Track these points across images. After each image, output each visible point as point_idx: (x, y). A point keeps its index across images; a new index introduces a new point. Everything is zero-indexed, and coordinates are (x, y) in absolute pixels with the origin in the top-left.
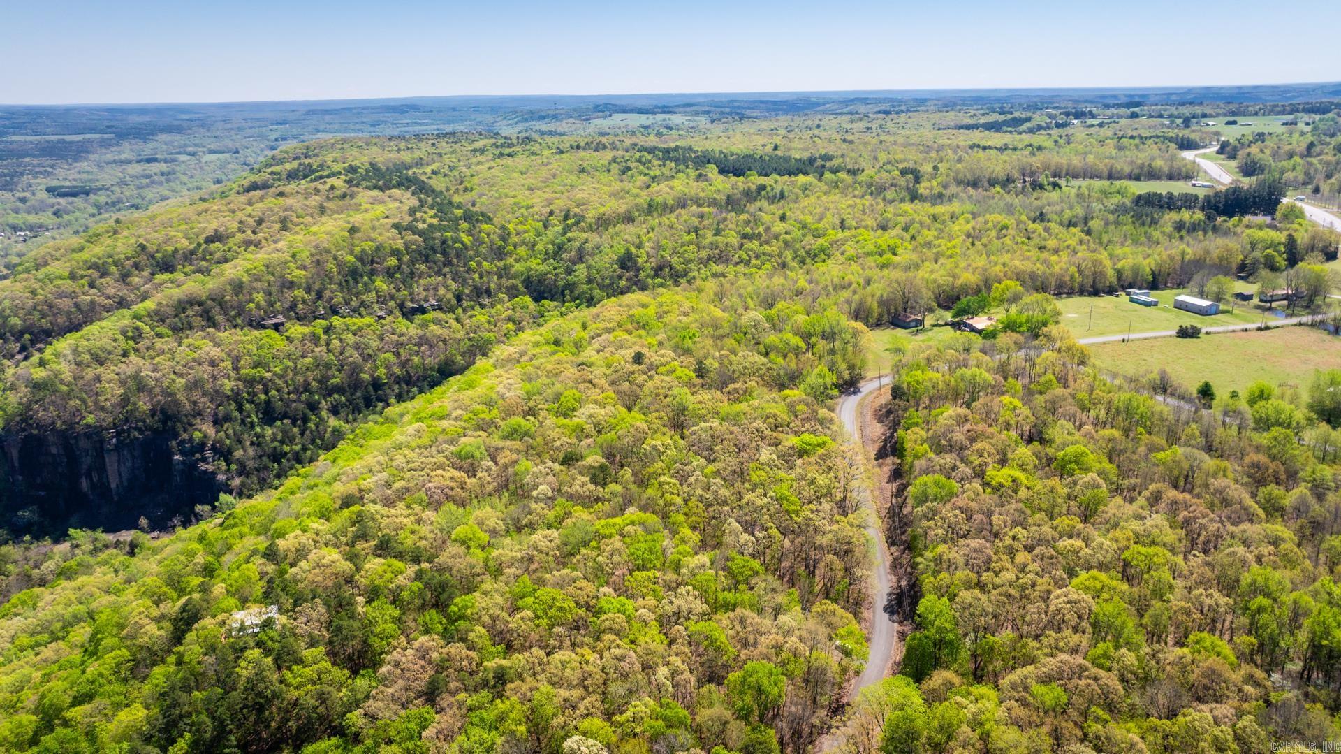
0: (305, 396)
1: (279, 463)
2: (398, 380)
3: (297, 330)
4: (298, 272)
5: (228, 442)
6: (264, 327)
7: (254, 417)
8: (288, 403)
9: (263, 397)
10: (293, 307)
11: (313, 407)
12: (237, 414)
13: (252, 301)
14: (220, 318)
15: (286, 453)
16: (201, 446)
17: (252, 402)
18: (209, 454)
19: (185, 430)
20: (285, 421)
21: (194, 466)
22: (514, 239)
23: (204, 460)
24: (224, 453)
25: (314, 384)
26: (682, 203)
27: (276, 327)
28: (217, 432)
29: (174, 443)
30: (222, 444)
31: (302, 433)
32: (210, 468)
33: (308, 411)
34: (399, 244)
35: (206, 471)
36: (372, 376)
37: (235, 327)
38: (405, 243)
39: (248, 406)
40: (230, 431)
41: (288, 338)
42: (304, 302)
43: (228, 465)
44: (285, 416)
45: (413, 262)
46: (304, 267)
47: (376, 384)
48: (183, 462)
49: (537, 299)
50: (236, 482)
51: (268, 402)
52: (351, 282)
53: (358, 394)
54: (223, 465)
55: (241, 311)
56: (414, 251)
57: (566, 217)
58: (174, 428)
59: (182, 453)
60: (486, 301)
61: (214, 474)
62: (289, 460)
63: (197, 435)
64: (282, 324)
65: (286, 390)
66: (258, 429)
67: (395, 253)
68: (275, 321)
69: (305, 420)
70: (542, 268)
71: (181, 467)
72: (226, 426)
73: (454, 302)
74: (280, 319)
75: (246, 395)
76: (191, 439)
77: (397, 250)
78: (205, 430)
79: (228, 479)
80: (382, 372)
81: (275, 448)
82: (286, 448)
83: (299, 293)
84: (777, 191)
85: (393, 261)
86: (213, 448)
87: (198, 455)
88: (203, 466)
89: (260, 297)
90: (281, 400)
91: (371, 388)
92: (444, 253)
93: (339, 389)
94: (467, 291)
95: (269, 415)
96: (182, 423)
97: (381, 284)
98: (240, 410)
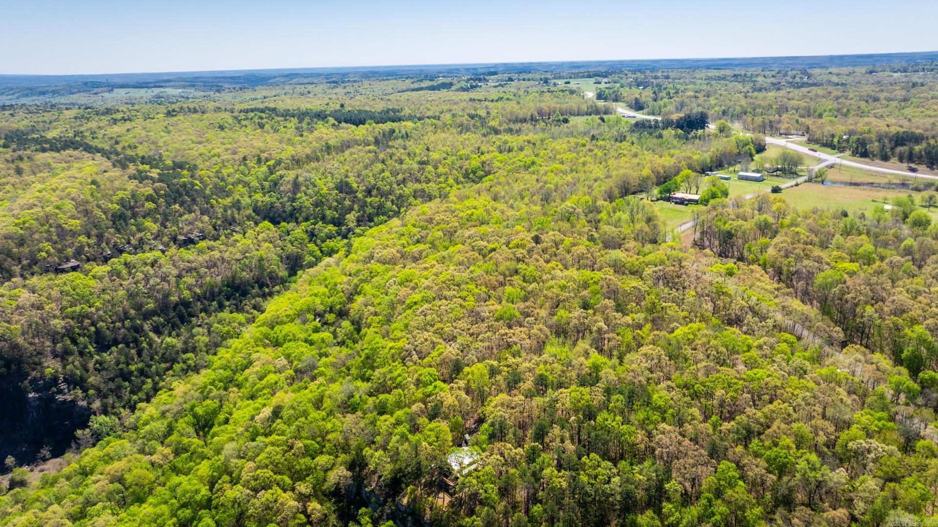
0: (127, 323)
1: (130, 381)
2: (198, 298)
3: (101, 270)
4: (73, 222)
5: (78, 372)
6: (63, 271)
7: (90, 347)
8: (114, 330)
9: (93, 329)
10: (78, 253)
11: (138, 330)
12: (75, 348)
13: (40, 250)
14: (17, 269)
15: (132, 372)
16: (55, 380)
17: (84, 335)
18: (63, 386)
19: (33, 370)
20: (120, 346)
21: (52, 399)
22: (231, 180)
23: (60, 392)
24: (78, 382)
25: (132, 312)
26: (345, 146)
27: (74, 269)
28: (64, 367)
29: (26, 382)
30: (73, 375)
31: (139, 354)
32: (69, 398)
33: (136, 335)
34: (149, 191)
35: (65, 401)
36: (179, 297)
37: (33, 274)
38: (154, 189)
39: (81, 338)
40: (77, 363)
41: (94, 277)
42: (89, 246)
43: (85, 391)
44: (116, 343)
45: (169, 204)
46: (73, 217)
47: (186, 304)
48: (40, 398)
49: (275, 222)
50: (97, 404)
51: (98, 332)
52: (124, 224)
53: (172, 314)
54: (79, 392)
55: (34, 262)
56: (165, 195)
57: (259, 161)
58: (20, 369)
59: (36, 391)
60: (238, 229)
61: (73, 402)
62: (136, 377)
63: (49, 371)
64: (78, 266)
65: (110, 320)
66: (97, 357)
67: (149, 198)
68: (70, 265)
69: (136, 341)
70: (267, 199)
71: (37, 403)
72: (70, 359)
73: (213, 232)
74: (73, 263)
75: (77, 330)
76: (42, 377)
77: (151, 195)
78: (51, 367)
79: (89, 403)
80: (186, 294)
81: (121, 369)
82: (133, 368)
83: (83, 239)
84: (403, 132)
85: (150, 205)
86: (66, 380)
87: (54, 389)
88: (60, 398)
89: (47, 246)
90: (108, 329)
91: (182, 308)
92: (187, 194)
93: (153, 313)
94: (219, 222)
95: (103, 344)
96: (28, 364)
97: (148, 223)
98: (74, 342)
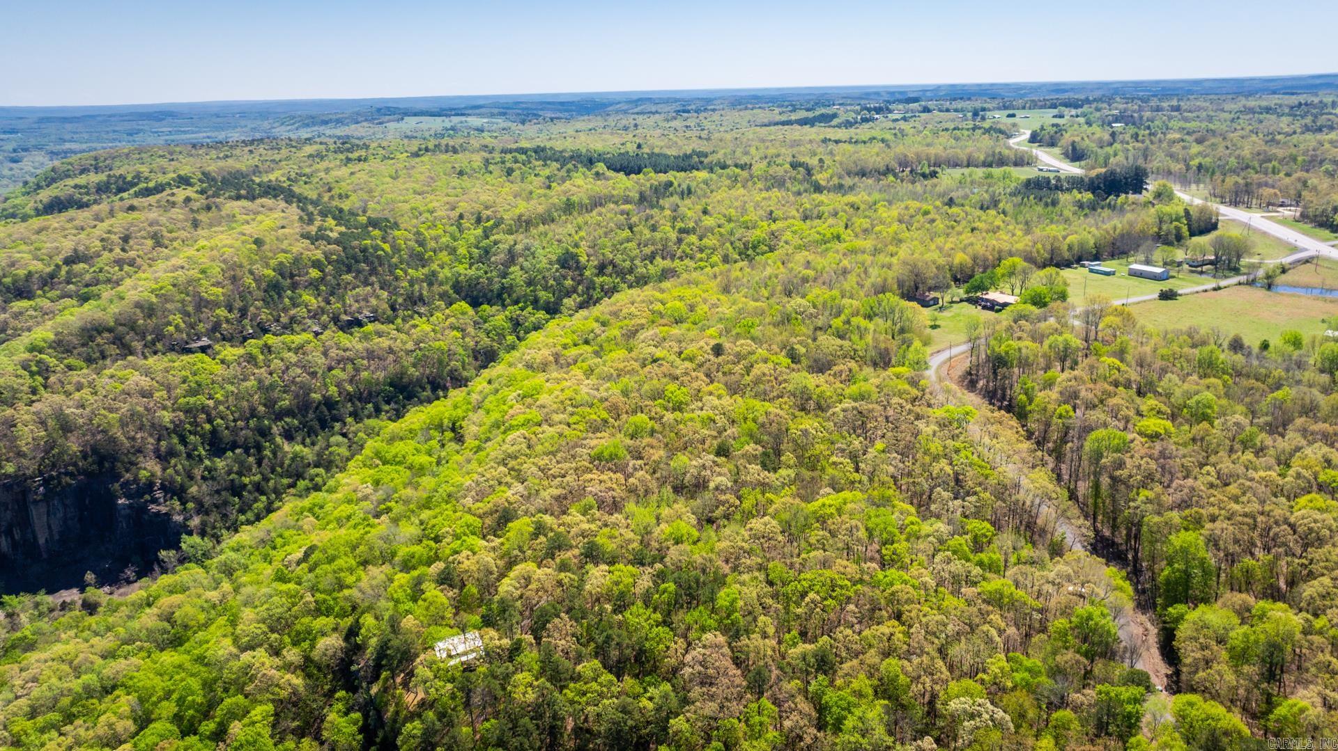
0: (252, 423)
1: (240, 497)
2: (350, 398)
3: (230, 352)
4: (215, 290)
5: (179, 479)
6: (190, 351)
7: (201, 449)
8: (235, 431)
9: (208, 427)
10: (216, 327)
11: (264, 433)
12: (182, 448)
13: (169, 324)
14: (138, 345)
15: (245, 485)
16: (150, 486)
17: (195, 434)
18: (159, 494)
19: (127, 471)
20: (238, 451)
21: (143, 509)
22: (433, 244)
23: (154, 501)
24: (178, 492)
25: (261, 409)
26: (597, 202)
27: (203, 350)
28: (164, 470)
29: (117, 486)
30: (172, 482)
31: (259, 463)
32: (163, 509)
33: (259, 438)
34: (319, 255)
35: (158, 514)
36: (324, 396)
37: (155, 353)
38: (324, 253)
39: (192, 437)
40: (179, 467)
41: (223, 362)
42: (228, 321)
43: (183, 503)
44: (234, 446)
45: (339, 273)
46: (217, 284)
47: (329, 403)
48: (130, 506)
49: (475, 304)
50: (195, 522)
51: (214, 432)
52: (276, 297)
53: (311, 415)
54: (177, 504)
55: (160, 337)
56: (337, 261)
57: (479, 220)
58: (113, 468)
59: (128, 497)
60: (422, 310)
61: (168, 515)
62: (250, 492)
63: (143, 474)
64: (209, 347)
65: (231, 418)
66: (207, 462)
67: (317, 264)
68: (200, 344)
69: (259, 448)
70: (471, 272)
71: (128, 511)
72: (173, 461)
73: (390, 312)
74: (205, 341)
75: (188, 426)
76: (136, 480)
77: (318, 260)
78: (149, 468)
79: (186, 519)
80: (333, 390)
81: (232, 481)
82: (246, 480)
83: (222, 312)
84: (684, 186)
85: (314, 273)
86: (163, 487)
87: (147, 497)
88: (154, 508)
89: (178, 319)
90: (227, 428)
91: (324, 409)
92: (366, 260)
93: (289, 412)
94: (400, 300)
95: (217, 446)
96: (123, 462)
97: (308, 297)
98: (183, 440)
